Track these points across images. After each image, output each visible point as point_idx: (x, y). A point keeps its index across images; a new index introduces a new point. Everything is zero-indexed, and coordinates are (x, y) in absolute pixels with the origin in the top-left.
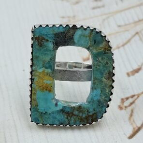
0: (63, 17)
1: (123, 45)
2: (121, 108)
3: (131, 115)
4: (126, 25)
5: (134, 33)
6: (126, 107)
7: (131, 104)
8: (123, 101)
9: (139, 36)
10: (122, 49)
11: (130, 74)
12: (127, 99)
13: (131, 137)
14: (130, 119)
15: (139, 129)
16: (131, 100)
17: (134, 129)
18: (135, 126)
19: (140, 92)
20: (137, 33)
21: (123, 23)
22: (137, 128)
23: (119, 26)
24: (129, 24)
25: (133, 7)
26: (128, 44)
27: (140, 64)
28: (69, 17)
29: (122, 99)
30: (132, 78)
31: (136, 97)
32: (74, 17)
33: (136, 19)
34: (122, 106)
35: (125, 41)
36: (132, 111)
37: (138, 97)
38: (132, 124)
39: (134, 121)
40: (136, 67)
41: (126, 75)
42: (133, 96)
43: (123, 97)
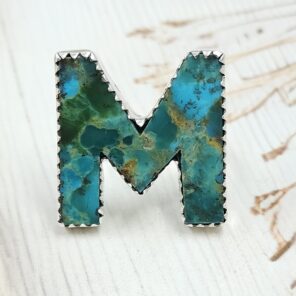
0: (147, 66)
1: (254, 110)
2: (255, 211)
3: (274, 223)
4: (256, 77)
5: (270, 90)
6: (264, 210)
7: (273, 205)
8: (258, 200)
9: (281, 96)
10: (251, 115)
11: (268, 157)
12: (266, 196)
13: (275, 258)
14: (272, 229)
15: (288, 245)
16: (272, 199)
17: (280, 244)
18: (281, 240)
19: (286, 185)
20: (276, 90)
21: (250, 74)
22: (284, 244)
23: (245, 79)
24: (263, 75)
25: (267, 47)
26: (262, 109)
27: (284, 140)
28: (157, 65)
29: (257, 198)
30: (271, 162)
31: (280, 194)
32: (166, 64)
33: (274, 68)
34: (257, 208)
35: (256, 103)
36: (275, 217)
37: (284, 193)
38: (276, 237)
39: (279, 232)
40: (277, 145)
41: (261, 159)
42: (275, 193)
43: (259, 194)
